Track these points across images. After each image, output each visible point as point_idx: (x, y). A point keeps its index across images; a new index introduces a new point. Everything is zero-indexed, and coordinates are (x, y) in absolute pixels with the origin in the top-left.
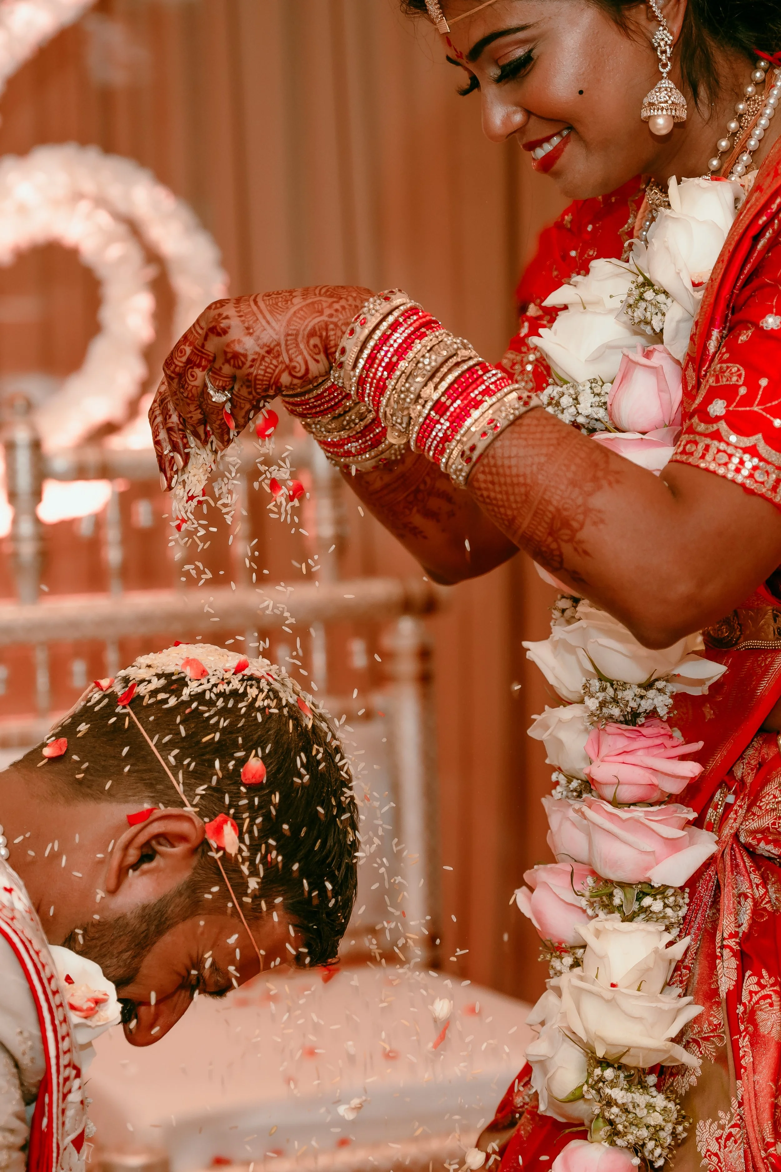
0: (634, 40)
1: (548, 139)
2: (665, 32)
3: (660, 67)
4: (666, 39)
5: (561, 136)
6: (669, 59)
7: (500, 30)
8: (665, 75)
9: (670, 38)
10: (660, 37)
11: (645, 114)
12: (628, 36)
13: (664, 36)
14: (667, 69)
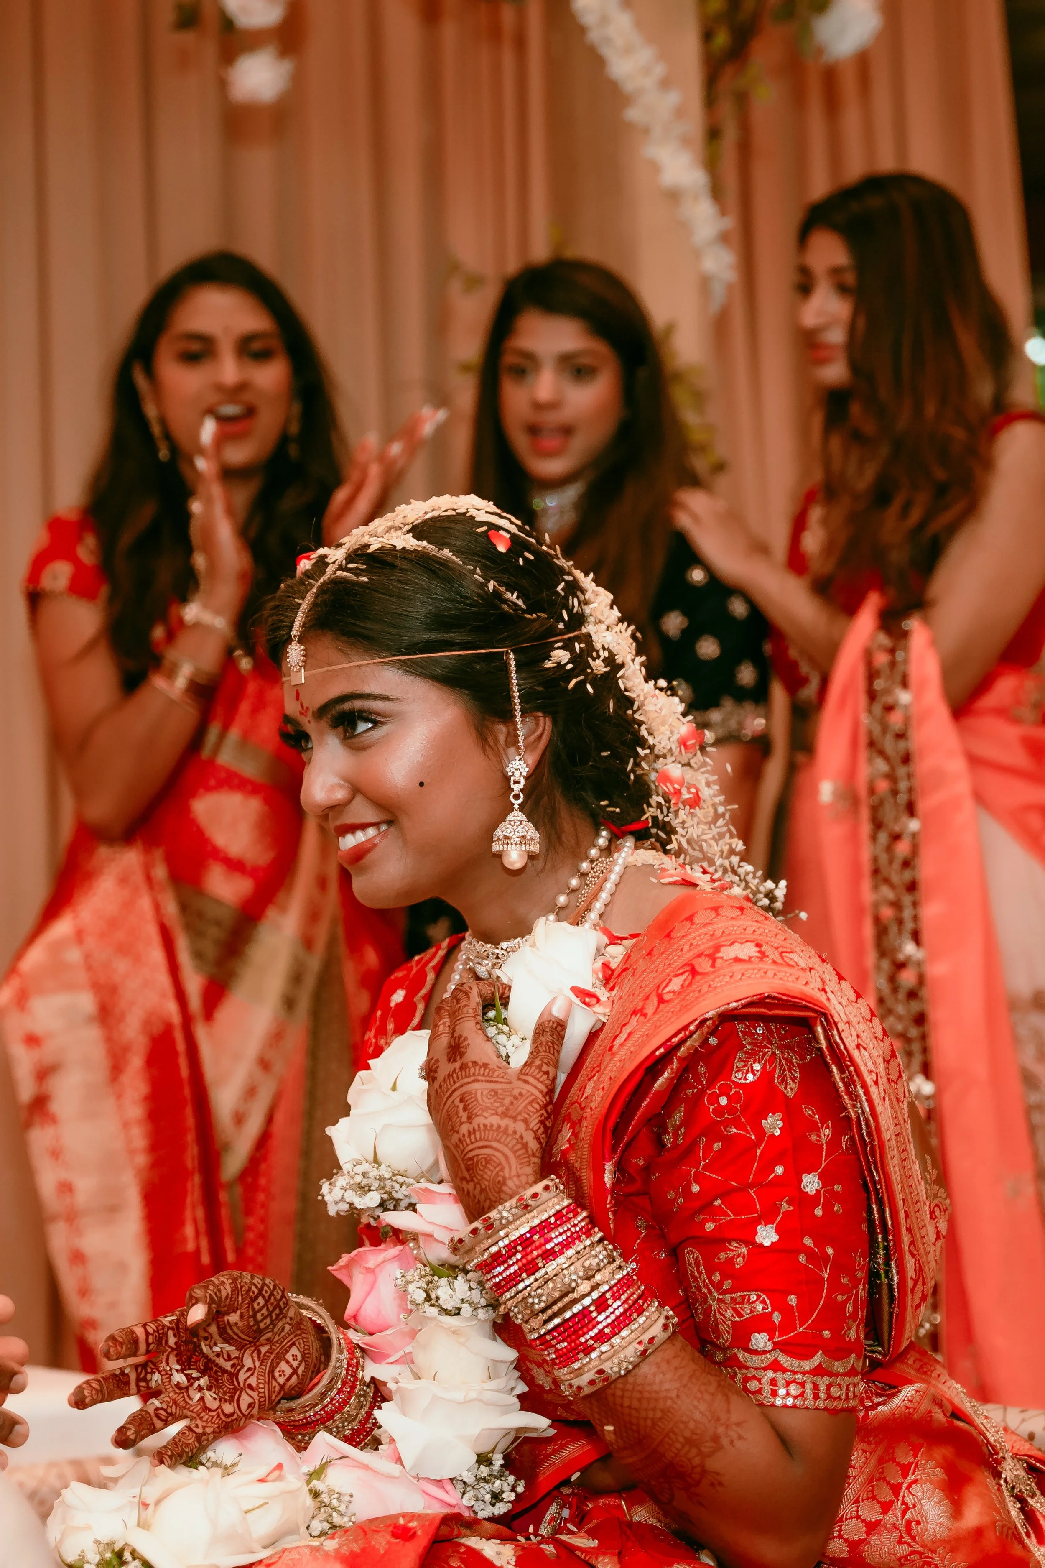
0: (488, 756)
1: (363, 827)
2: (522, 762)
3: (511, 797)
4: (522, 770)
5: (379, 829)
6: (522, 790)
7: (361, 692)
8: (516, 807)
9: (525, 770)
10: (515, 767)
11: (496, 848)
12: (484, 752)
13: (519, 767)
14: (519, 801)
